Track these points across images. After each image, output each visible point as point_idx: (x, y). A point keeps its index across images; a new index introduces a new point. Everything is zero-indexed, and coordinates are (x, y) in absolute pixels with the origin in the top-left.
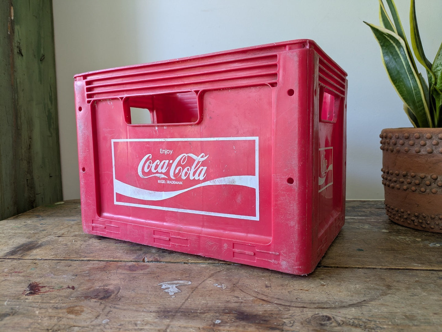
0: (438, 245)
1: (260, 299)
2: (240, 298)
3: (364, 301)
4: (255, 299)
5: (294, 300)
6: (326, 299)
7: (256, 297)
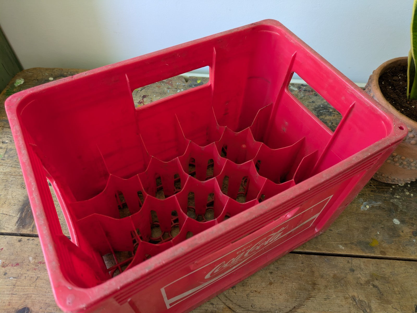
0: (368, 207)
1: (228, 307)
2: (214, 306)
3: (295, 307)
4: (225, 306)
5: (250, 308)
6: (270, 306)
7: (225, 304)
